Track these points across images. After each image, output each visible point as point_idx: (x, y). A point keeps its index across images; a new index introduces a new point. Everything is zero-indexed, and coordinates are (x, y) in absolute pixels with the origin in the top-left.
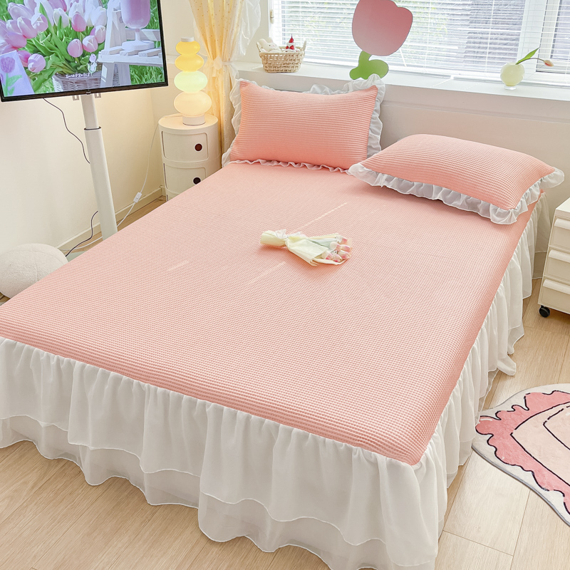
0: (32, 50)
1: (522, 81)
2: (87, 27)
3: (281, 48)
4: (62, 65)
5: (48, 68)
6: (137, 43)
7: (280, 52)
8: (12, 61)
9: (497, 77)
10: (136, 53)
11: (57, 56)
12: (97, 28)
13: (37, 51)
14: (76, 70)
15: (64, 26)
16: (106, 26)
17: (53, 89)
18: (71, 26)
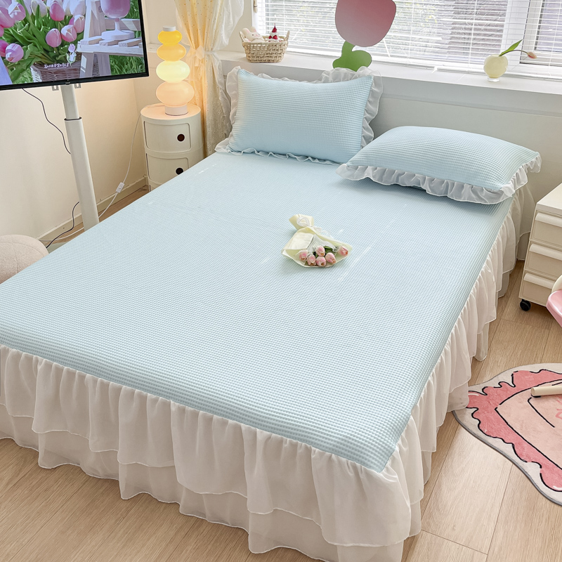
0: (9, 40)
1: (506, 73)
2: (65, 16)
3: (264, 37)
4: (40, 55)
5: (26, 58)
6: (117, 33)
7: (264, 42)
9: (481, 68)
10: (116, 42)
11: (36, 46)
12: (76, 17)
13: (14, 41)
14: (54, 60)
15: (42, 15)
16: (85, 16)
17: (32, 79)
18: (49, 15)
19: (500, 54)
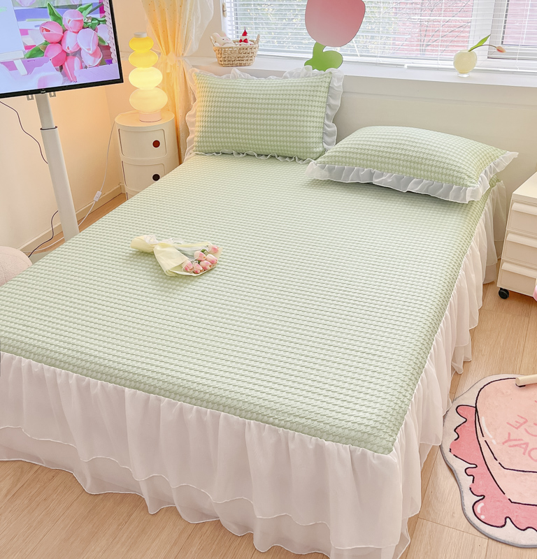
1: (475, 68)
7: (233, 45)
9: (450, 65)
19: (469, 49)
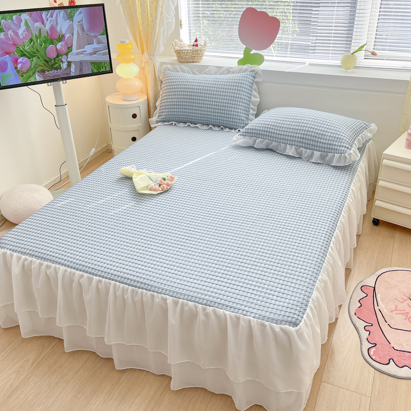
0: (20, 54)
2: (59, 36)
3: (189, 46)
4: (42, 65)
5: (32, 67)
6: (95, 45)
7: (189, 49)
8: (6, 64)
9: (338, 62)
10: (95, 53)
11: (39, 58)
12: (67, 36)
13: (23, 55)
14: (52, 67)
15: (43, 35)
16: (73, 35)
18: (48, 35)
19: (352, 53)
